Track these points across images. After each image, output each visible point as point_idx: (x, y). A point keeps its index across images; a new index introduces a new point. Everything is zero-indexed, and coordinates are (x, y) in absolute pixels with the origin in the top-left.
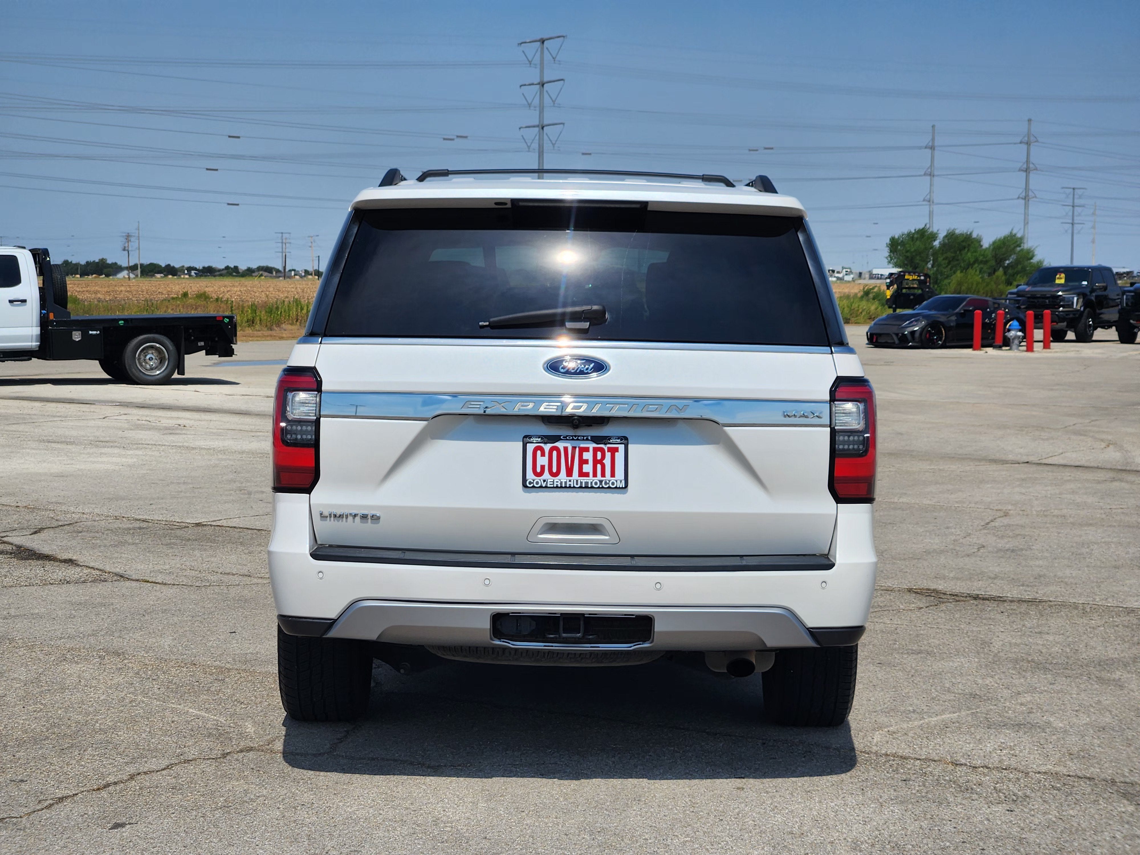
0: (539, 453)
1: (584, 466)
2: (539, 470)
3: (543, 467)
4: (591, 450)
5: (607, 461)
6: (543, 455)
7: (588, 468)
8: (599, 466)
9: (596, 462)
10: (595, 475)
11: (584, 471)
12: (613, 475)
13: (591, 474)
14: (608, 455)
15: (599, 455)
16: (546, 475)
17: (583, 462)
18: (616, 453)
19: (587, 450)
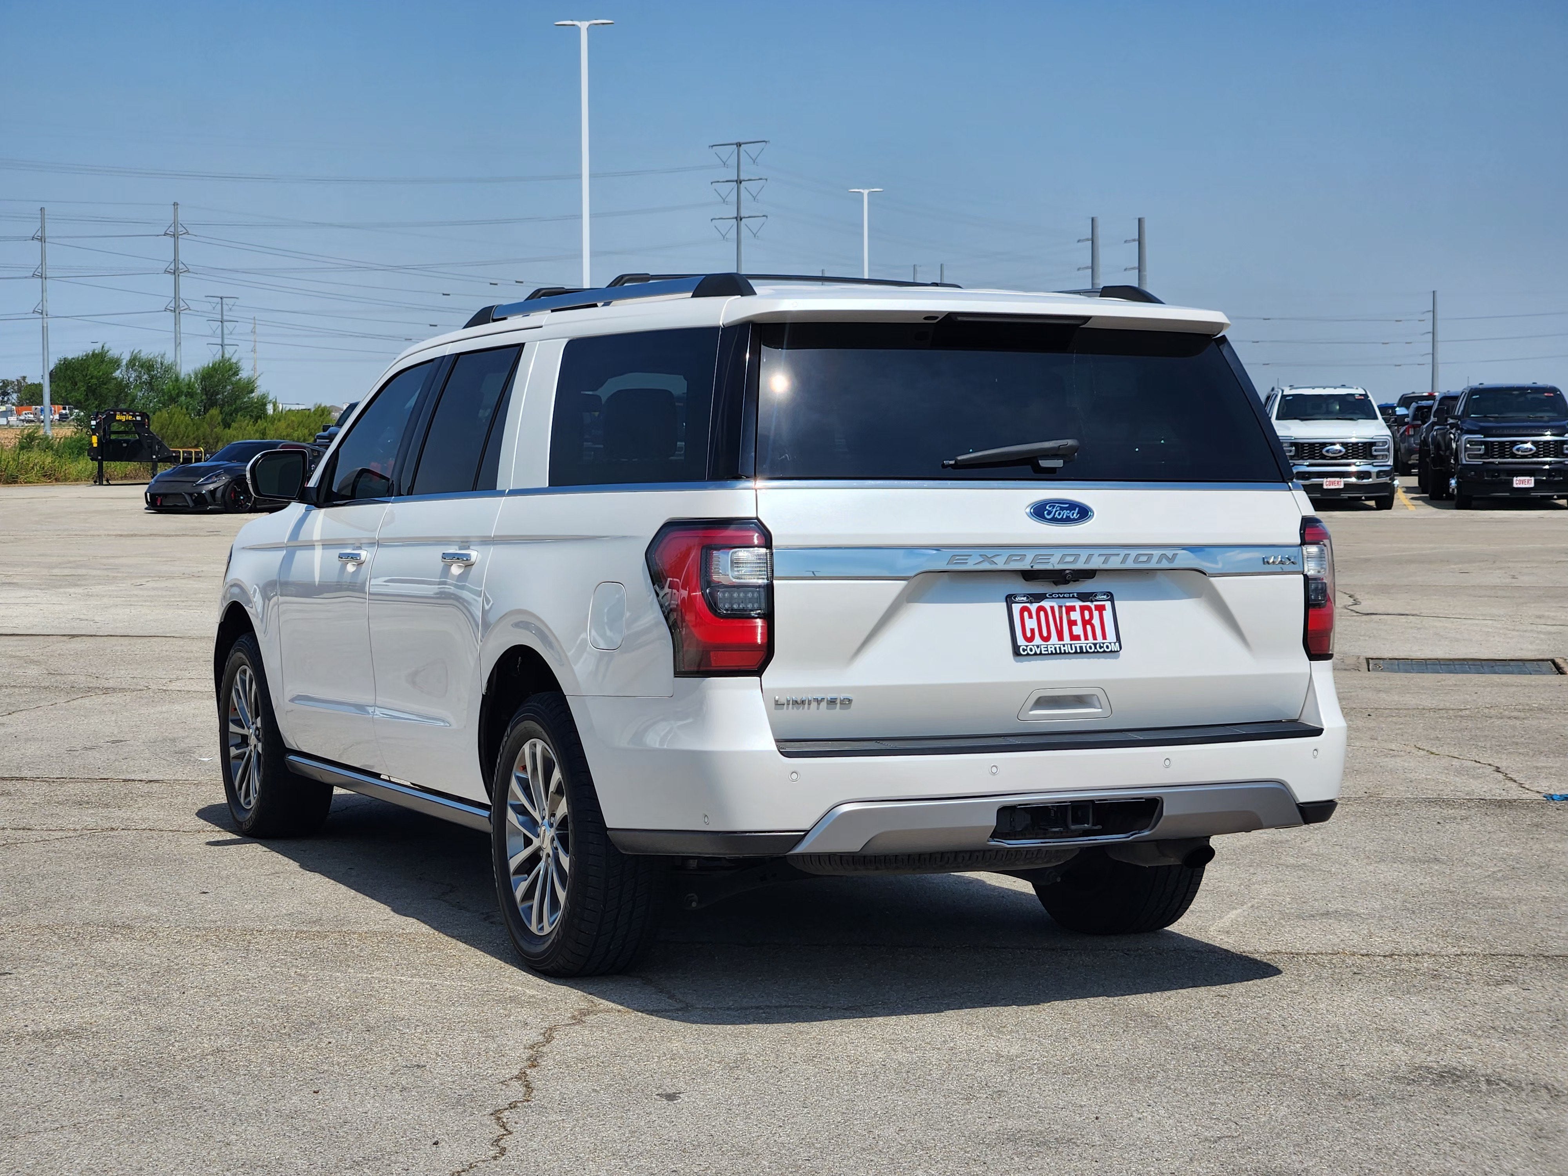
0: (1026, 614)
1: (1074, 627)
2: (1029, 635)
3: (1032, 631)
4: (1078, 609)
5: (1096, 621)
6: (1031, 617)
7: (1078, 630)
8: (1089, 627)
9: (1085, 623)
10: (1086, 638)
11: (1075, 633)
12: (1104, 637)
13: (1082, 637)
14: (1096, 614)
15: (1087, 613)
16: (1038, 640)
17: (1072, 623)
18: (1104, 612)
19: (1073, 609)
